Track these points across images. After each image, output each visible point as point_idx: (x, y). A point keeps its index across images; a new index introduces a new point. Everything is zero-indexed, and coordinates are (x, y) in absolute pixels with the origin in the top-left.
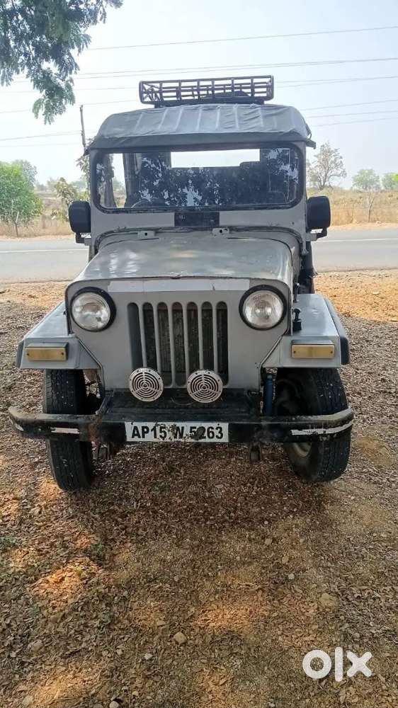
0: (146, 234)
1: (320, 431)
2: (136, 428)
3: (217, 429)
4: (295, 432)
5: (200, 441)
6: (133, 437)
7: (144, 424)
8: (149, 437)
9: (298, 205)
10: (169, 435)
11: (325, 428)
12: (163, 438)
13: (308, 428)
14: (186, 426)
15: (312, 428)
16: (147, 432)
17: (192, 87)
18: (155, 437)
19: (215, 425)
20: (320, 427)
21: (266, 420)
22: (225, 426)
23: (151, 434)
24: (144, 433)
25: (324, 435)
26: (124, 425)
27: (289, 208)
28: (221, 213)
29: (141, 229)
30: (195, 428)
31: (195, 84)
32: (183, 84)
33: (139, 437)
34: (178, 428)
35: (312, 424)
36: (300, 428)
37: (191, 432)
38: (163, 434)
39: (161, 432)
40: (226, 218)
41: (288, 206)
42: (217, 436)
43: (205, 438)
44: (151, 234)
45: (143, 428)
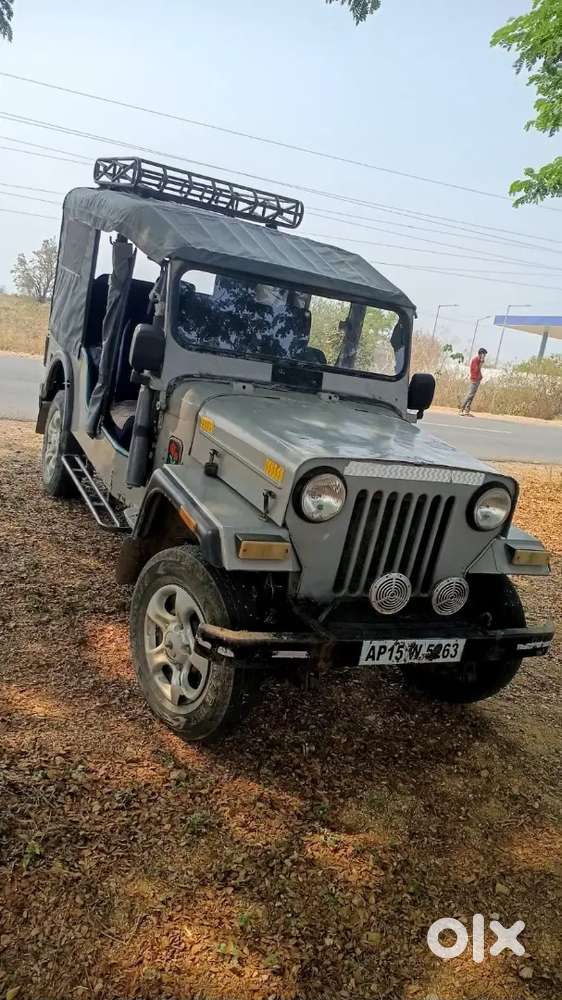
0: (244, 388)
2: (373, 648)
3: (453, 646)
4: (521, 647)
5: (434, 661)
6: (367, 659)
7: (382, 643)
8: (384, 660)
10: (406, 654)
12: (398, 659)
14: (425, 644)
16: (383, 653)
18: (390, 659)
19: (452, 641)
22: (461, 643)
23: (388, 654)
24: (380, 654)
26: (361, 645)
28: (325, 373)
30: (432, 645)
33: (373, 659)
34: (416, 646)
37: (428, 650)
38: (398, 655)
39: (398, 652)
42: (451, 655)
43: (439, 657)
44: (250, 387)
45: (380, 647)
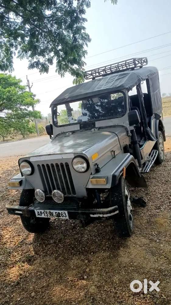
0: (69, 134)
1: (101, 216)
2: (38, 212)
3: (64, 213)
5: (59, 218)
6: (38, 215)
8: (43, 216)
9: (125, 116)
10: (49, 215)
11: (102, 214)
12: (47, 216)
13: (96, 214)
14: (54, 212)
15: (98, 214)
16: (42, 214)
17: (116, 66)
18: (45, 216)
19: (63, 212)
20: (101, 214)
21: (81, 210)
22: (66, 212)
24: (41, 214)
25: (103, 217)
26: (34, 211)
27: (122, 117)
28: (96, 122)
29: (67, 132)
31: (117, 64)
32: (112, 66)
34: (51, 212)
35: (97, 212)
36: (94, 214)
37: (56, 214)
39: (46, 214)
40: (98, 124)
41: (121, 116)
42: (65, 216)
43: (61, 217)
44: (70, 133)
45: (40, 212)
